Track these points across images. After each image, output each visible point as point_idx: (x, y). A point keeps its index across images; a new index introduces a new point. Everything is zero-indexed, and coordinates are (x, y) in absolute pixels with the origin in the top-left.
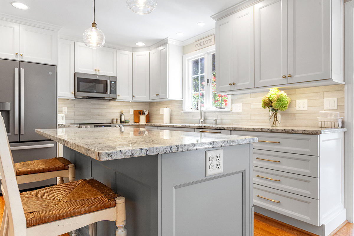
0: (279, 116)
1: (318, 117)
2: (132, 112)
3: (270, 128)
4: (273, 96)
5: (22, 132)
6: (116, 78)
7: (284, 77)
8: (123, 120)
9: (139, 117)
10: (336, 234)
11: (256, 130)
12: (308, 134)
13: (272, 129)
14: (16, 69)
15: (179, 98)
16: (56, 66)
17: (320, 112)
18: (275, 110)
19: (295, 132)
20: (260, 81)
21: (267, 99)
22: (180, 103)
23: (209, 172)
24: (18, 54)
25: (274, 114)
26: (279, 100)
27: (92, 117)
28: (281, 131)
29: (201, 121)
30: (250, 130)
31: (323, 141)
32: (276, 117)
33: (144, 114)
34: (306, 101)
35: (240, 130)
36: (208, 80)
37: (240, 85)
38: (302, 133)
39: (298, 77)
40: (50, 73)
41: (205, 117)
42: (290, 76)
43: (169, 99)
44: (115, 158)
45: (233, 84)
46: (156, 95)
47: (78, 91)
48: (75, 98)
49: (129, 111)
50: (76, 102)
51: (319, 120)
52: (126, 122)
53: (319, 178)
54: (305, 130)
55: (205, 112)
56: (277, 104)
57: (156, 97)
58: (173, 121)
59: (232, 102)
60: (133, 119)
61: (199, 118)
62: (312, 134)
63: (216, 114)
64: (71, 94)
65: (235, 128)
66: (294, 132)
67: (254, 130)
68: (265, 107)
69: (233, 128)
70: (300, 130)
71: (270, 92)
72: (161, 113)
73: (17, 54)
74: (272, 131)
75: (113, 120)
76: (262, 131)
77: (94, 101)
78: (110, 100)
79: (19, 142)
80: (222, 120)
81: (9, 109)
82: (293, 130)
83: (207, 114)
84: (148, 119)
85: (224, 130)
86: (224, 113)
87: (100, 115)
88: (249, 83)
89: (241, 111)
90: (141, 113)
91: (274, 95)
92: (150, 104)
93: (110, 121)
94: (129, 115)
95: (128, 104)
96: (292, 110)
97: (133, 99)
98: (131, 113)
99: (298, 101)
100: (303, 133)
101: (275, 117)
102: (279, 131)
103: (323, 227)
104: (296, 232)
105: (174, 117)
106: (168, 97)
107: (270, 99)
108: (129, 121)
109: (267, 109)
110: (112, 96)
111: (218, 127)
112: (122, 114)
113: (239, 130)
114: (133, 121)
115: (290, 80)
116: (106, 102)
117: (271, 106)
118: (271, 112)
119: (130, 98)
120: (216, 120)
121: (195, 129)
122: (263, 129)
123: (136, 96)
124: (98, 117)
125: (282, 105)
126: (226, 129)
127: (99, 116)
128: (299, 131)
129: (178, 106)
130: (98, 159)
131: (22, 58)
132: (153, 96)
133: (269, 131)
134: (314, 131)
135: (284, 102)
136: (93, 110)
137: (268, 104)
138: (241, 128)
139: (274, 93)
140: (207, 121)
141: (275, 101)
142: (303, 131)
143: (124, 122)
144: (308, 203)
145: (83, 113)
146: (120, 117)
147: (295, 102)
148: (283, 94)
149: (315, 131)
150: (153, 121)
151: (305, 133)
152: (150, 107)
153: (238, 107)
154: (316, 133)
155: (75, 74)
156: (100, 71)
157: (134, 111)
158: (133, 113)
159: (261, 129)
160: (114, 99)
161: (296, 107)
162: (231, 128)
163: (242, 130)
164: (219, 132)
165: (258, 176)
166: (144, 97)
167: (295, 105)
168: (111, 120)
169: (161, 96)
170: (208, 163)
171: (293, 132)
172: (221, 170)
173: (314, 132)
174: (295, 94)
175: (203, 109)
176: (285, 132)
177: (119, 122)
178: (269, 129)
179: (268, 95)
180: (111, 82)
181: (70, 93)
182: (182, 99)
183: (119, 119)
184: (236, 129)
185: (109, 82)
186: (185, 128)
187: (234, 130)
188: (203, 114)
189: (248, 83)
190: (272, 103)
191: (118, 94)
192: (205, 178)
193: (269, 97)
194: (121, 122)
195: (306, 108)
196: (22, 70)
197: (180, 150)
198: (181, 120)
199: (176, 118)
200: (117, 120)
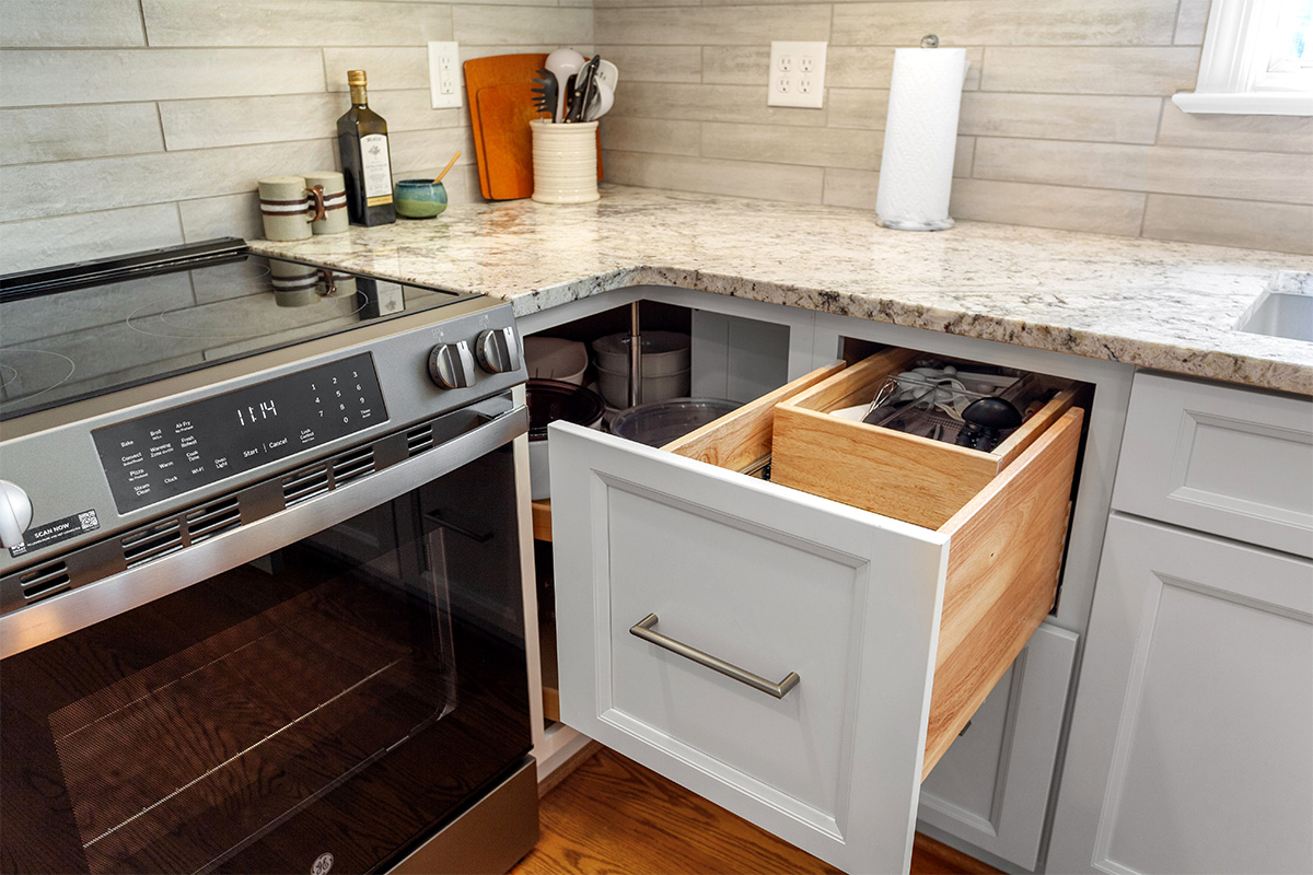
2: (448, 91)
8: (377, 189)
9: (529, 135)
33: (578, 99)
49: (423, 72)
52: (413, 200)
72: (776, 98)
75: (262, 205)
87: (88, 147)
93: (220, 219)
94: (425, 121)
98: (439, 100)
108: (444, 200)
112: (357, 120)
124: (57, 171)
127: (65, 158)
143: (393, 212)
146: (328, 152)
157: (468, 69)
158: (457, 99)
194: (358, 214)
198: (1138, 203)
199: (1038, 170)
200: (315, 203)
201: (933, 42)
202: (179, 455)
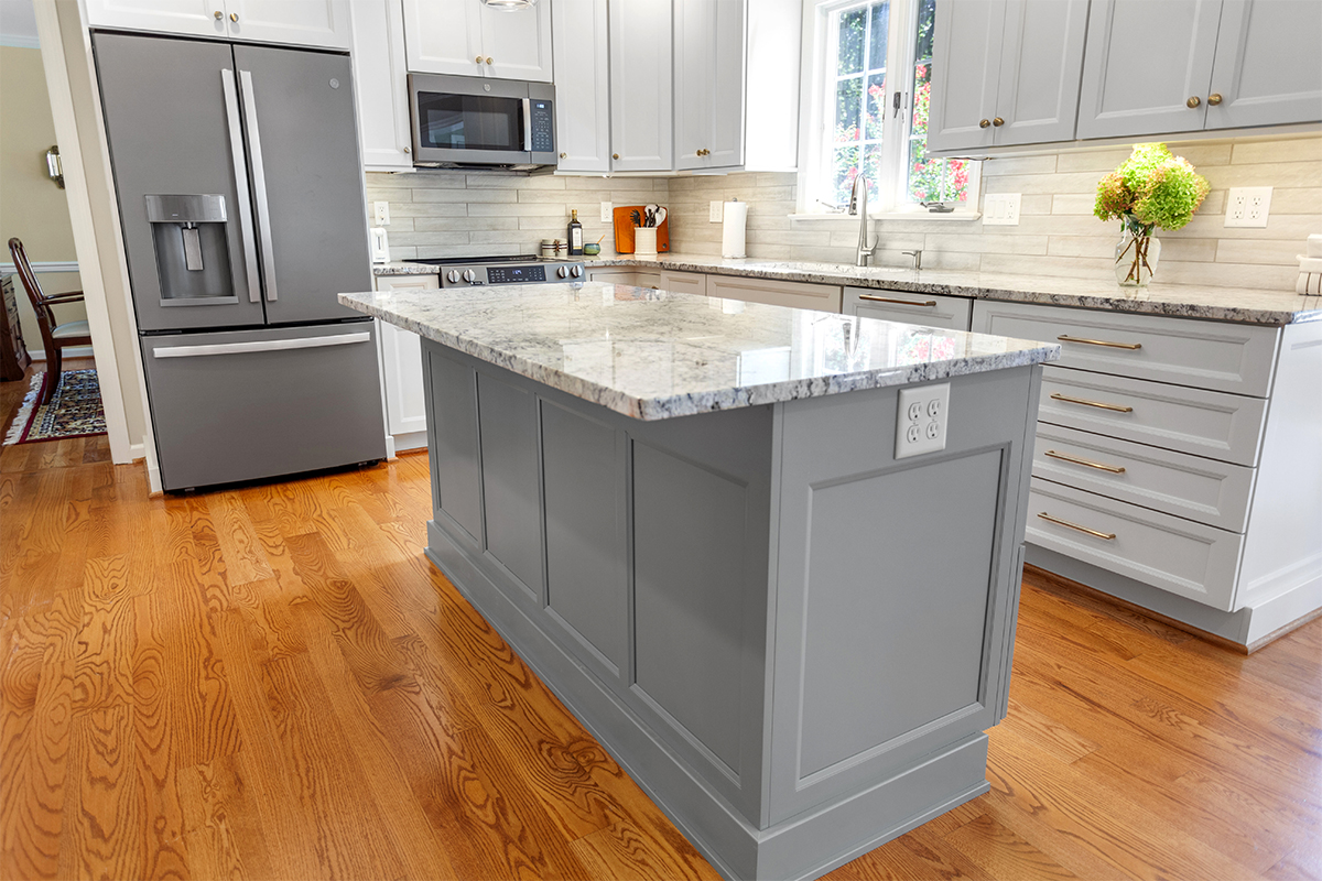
0: (1155, 247)
1: (1299, 257)
2: (607, 216)
3: (1116, 293)
4: (1141, 175)
5: (272, 294)
6: (551, 87)
7: (1194, 104)
8: (577, 245)
9: (634, 231)
10: (1285, 636)
11: (1062, 302)
12: (1243, 322)
13: (1118, 301)
14: (228, 75)
15: (786, 166)
16: (347, 54)
17: (1312, 236)
18: (1141, 229)
19: (1198, 315)
20: (1101, 116)
21: (1118, 184)
22: (788, 181)
23: (906, 449)
24: (220, 13)
25: (1136, 239)
26: (1164, 190)
27: (471, 233)
28: (1149, 310)
29: (861, 253)
30: (1042, 300)
31: (1295, 346)
32: (1141, 252)
33: (651, 221)
34: (1265, 192)
35: (1006, 297)
36: (898, 95)
37: (1019, 126)
38: (1222, 317)
39: (1246, 105)
40: (334, 83)
41: (877, 239)
42: (1217, 102)
43: (748, 168)
44: (677, 412)
45: (996, 124)
46: (699, 153)
47: (425, 143)
48: (415, 170)
49: (599, 211)
50: (414, 182)
51: (1301, 268)
52: (589, 250)
53: (1258, 467)
54: (1234, 310)
55: (878, 222)
56: (1152, 204)
57: (698, 162)
58: (758, 249)
59: (984, 185)
60: (612, 240)
61: (854, 242)
62: (1259, 323)
63: (921, 228)
64: (404, 153)
65: (988, 291)
66: (1194, 314)
67: (1055, 302)
68: (1104, 216)
69: (980, 290)
70: (1219, 309)
71: (1133, 156)
72: (712, 220)
73: (218, 15)
74: (1117, 307)
75: (543, 246)
76: (1082, 304)
77: (475, 178)
78: (529, 173)
79: (266, 326)
80: (940, 251)
81: (224, 218)
82: (1192, 308)
83: (885, 228)
84: (665, 243)
85: (949, 295)
86: (950, 229)
87: (501, 227)
88: (1055, 122)
89: (1015, 221)
90: (639, 217)
91: (1146, 172)
92: (673, 185)
93: (531, 249)
94: (598, 228)
95: (593, 185)
96: (1206, 226)
97: (614, 169)
98: (603, 220)
99: (1235, 192)
100: (1228, 317)
101: (1138, 252)
102: (1143, 310)
103: (1245, 614)
104: (1153, 627)
105: (761, 235)
106: (742, 163)
107: (1129, 184)
108: (599, 250)
109: (1114, 223)
110: (541, 158)
111: (925, 286)
112: (573, 224)
113: (1001, 297)
114: (613, 247)
115: (1215, 117)
116: (516, 178)
117: (1129, 212)
118: (1127, 232)
119: (601, 165)
120: (917, 253)
121: (842, 287)
122: (1086, 298)
123: (623, 158)
124: (492, 233)
125: (1171, 208)
126: (957, 293)
127: (494, 230)
128: (1215, 311)
129: (779, 193)
130: (637, 416)
131: (237, 30)
132: (683, 157)
133: (1107, 306)
134: (1266, 312)
135: (1181, 198)
136: (475, 211)
137: (1120, 203)
138: (1010, 293)
139: (1147, 162)
140: (885, 255)
141: (1145, 194)
142: (1227, 312)
143: (582, 252)
144: (1208, 542)
145: (441, 221)
146: (565, 233)
147: (1226, 196)
148: (1180, 167)
149: (1271, 313)
150: (683, 247)
151: (1234, 318)
152: (670, 196)
153: (1004, 207)
154: (1274, 322)
155: (410, 78)
156: (495, 64)
157: (615, 210)
158: (611, 220)
159: (1081, 299)
160: (546, 169)
161: (1224, 213)
162: (974, 289)
163: (1013, 298)
164: (928, 304)
165: (1051, 455)
166: (652, 159)
167: (1224, 205)
168: (537, 245)
169: (718, 156)
170: (905, 424)
171: (1192, 313)
172: (940, 443)
173: (1268, 315)
174: (1230, 164)
175: (875, 209)
176: (1166, 312)
177: (564, 254)
178: (1107, 300)
179: (1121, 172)
180: (534, 103)
181: (397, 152)
182: (795, 170)
183: (564, 241)
184: (991, 295)
185: (526, 103)
186: (807, 282)
187: (985, 298)
188: (870, 227)
189: (1054, 120)
190: (1133, 200)
191: (560, 150)
192: (894, 463)
193: (1128, 177)
194: (571, 252)
195: (1262, 221)
196: (246, 77)
197: (833, 389)
198: (788, 248)
199: (768, 240)
200: (557, 246)
201: (736, 201)
202: (501, 276)
